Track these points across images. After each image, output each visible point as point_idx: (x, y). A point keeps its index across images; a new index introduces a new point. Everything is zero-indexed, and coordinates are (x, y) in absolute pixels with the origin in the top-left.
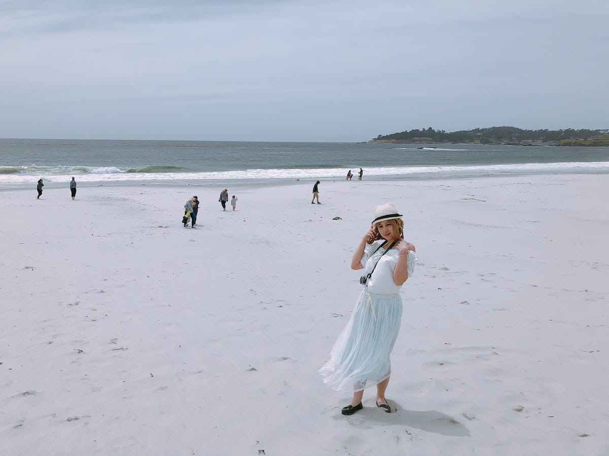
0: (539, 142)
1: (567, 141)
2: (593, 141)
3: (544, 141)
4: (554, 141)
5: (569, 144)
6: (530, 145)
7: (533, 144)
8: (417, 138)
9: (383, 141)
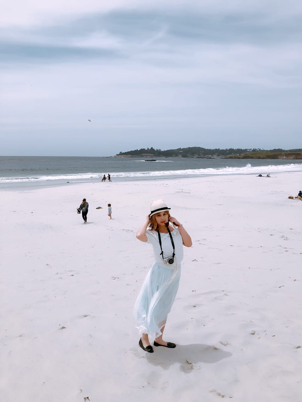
0: (215, 156)
1: (230, 155)
2: (244, 155)
3: (218, 156)
4: (223, 156)
5: (231, 158)
6: (211, 158)
7: (212, 157)
8: (144, 154)
9: (123, 156)
